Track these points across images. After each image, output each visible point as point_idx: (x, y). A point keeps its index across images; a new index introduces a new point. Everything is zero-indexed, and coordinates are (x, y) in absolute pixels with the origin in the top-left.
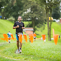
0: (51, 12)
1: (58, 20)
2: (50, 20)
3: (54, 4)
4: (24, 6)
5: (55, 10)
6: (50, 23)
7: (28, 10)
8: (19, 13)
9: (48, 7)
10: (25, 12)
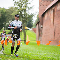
0: (26, 23)
1: (31, 29)
2: (25, 28)
3: (28, 18)
4: (7, 18)
5: (29, 22)
6: (25, 31)
7: (10, 21)
8: (3, 24)
9: (24, 20)
10: (8, 23)
